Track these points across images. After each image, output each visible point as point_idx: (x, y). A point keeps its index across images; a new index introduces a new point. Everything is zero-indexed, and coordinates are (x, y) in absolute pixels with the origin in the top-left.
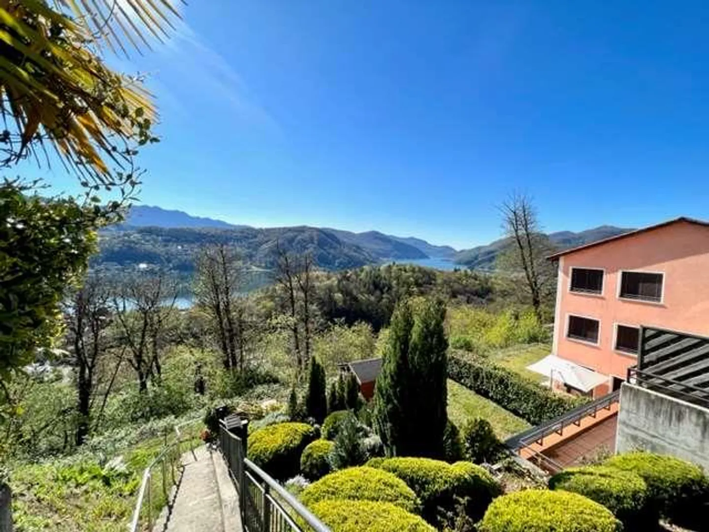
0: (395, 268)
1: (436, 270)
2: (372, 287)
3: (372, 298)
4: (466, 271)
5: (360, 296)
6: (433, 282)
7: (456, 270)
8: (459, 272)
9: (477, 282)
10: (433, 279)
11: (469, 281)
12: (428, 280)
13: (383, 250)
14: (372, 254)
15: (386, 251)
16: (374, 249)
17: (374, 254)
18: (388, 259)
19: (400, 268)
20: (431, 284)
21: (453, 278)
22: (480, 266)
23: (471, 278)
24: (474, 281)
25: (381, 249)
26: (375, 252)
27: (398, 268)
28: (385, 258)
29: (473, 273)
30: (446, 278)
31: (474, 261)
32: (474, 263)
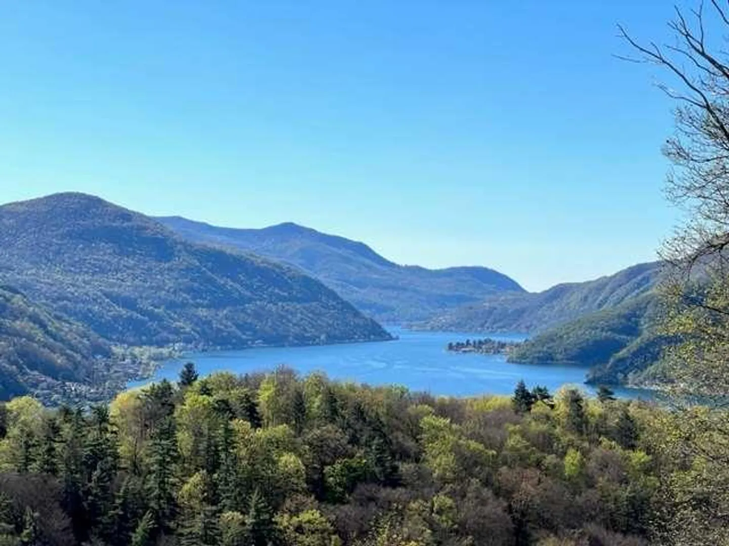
0: (193, 400)
1: (425, 400)
4: (575, 400)
6: (405, 468)
7: (525, 399)
8: (539, 408)
9: (638, 457)
10: (405, 455)
11: (597, 452)
12: (380, 461)
13: (129, 303)
14: (66, 327)
15: (146, 305)
16: (76, 300)
17: (79, 326)
18: (154, 350)
19: (223, 401)
20: (393, 480)
21: (511, 442)
22: (651, 369)
23: (606, 434)
24: (619, 450)
25: (116, 299)
26: (87, 318)
27: (211, 399)
28: (141, 344)
29: (612, 409)
30: (473, 444)
31: (621, 345)
32: (623, 353)
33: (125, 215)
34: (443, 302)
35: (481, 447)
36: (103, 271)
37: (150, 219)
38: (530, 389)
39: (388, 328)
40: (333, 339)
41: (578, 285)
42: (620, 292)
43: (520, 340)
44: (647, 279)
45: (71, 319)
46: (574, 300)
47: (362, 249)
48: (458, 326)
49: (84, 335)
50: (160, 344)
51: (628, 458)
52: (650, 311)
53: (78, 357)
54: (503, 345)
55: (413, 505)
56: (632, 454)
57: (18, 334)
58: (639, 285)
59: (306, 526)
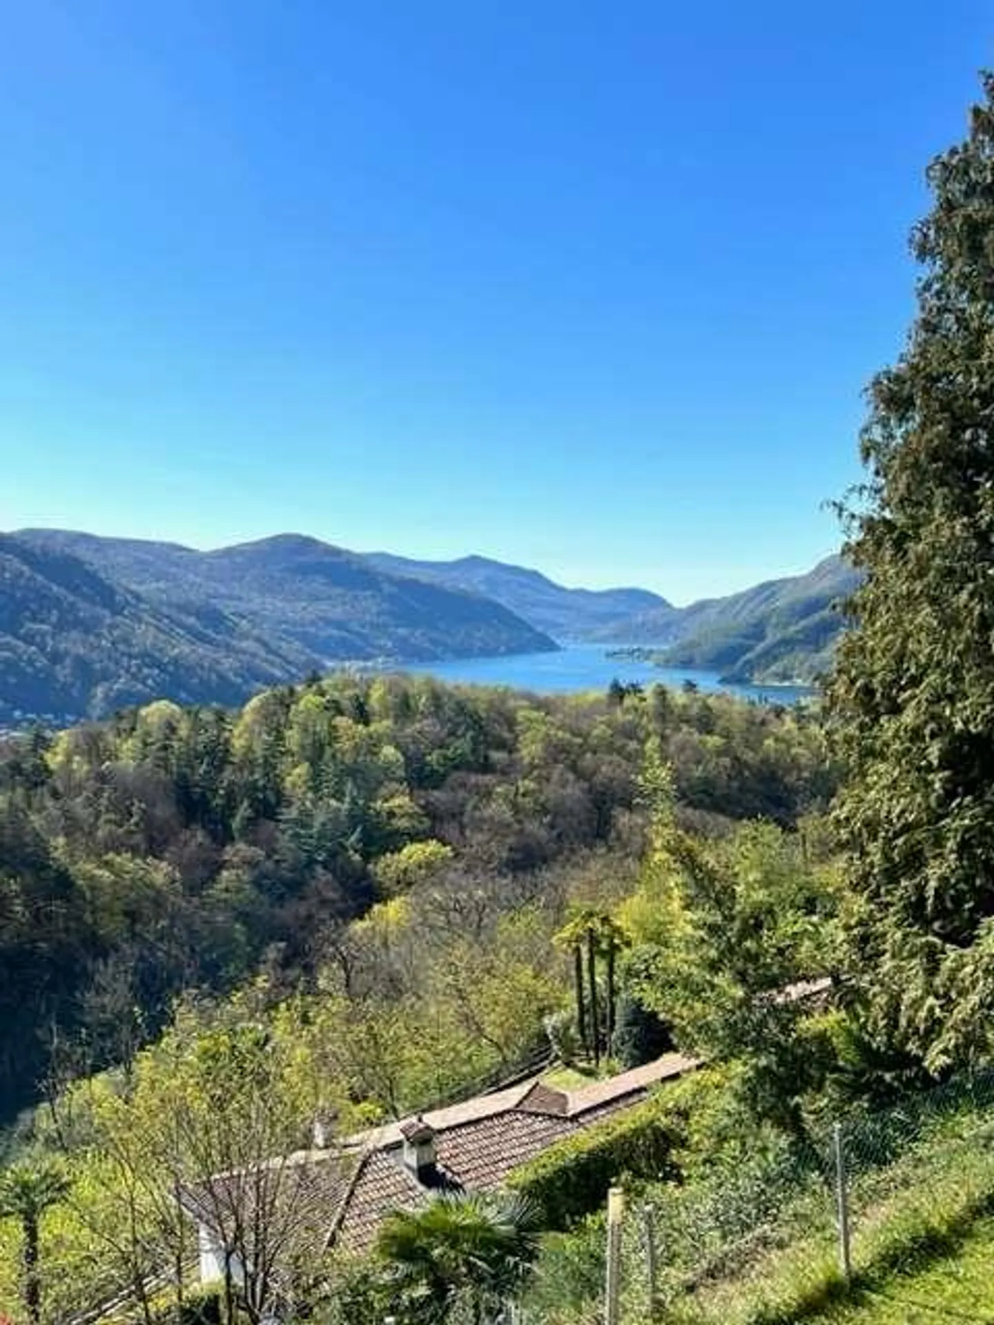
0: (308, 700)
1: (528, 696)
2: (164, 811)
3: (161, 872)
4: (662, 693)
5: (86, 868)
6: (497, 756)
7: (618, 693)
8: (628, 701)
9: (714, 741)
10: (502, 745)
11: (678, 737)
12: (474, 751)
13: (340, 625)
14: (283, 644)
15: (355, 626)
16: (294, 624)
17: (297, 645)
18: (361, 664)
19: (334, 701)
20: (486, 767)
21: (596, 732)
22: (773, 668)
23: (687, 722)
24: (696, 736)
25: (329, 622)
26: (305, 638)
27: (324, 700)
28: (349, 659)
29: (696, 700)
30: (560, 734)
31: (749, 649)
32: (749, 656)
33: (337, 552)
34: (604, 618)
35: (568, 736)
36: (318, 599)
37: (358, 556)
38: (624, 686)
39: (558, 642)
40: (512, 651)
41: (718, 601)
42: (751, 606)
43: (666, 647)
44: (774, 593)
45: (291, 639)
46: (712, 613)
47: (535, 576)
48: (616, 637)
49: (302, 653)
50: (366, 659)
51: (704, 743)
52: (774, 620)
53: (294, 670)
54: (651, 652)
55: (499, 789)
56: (708, 738)
57: (244, 652)
58: (767, 599)
59: (397, 811)
